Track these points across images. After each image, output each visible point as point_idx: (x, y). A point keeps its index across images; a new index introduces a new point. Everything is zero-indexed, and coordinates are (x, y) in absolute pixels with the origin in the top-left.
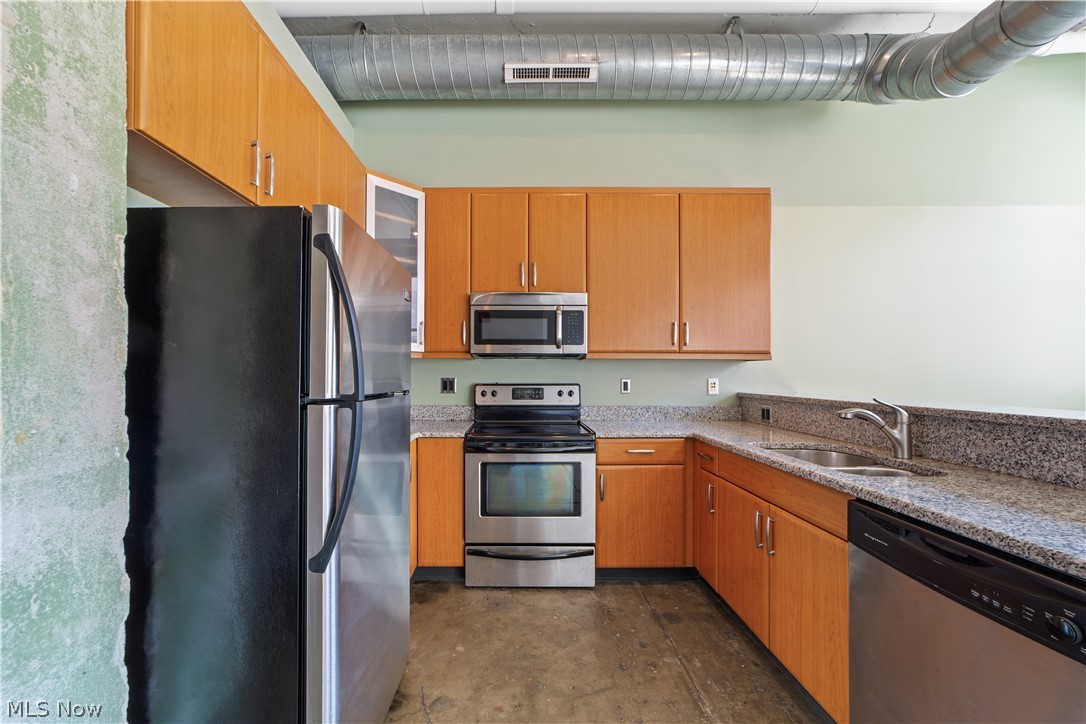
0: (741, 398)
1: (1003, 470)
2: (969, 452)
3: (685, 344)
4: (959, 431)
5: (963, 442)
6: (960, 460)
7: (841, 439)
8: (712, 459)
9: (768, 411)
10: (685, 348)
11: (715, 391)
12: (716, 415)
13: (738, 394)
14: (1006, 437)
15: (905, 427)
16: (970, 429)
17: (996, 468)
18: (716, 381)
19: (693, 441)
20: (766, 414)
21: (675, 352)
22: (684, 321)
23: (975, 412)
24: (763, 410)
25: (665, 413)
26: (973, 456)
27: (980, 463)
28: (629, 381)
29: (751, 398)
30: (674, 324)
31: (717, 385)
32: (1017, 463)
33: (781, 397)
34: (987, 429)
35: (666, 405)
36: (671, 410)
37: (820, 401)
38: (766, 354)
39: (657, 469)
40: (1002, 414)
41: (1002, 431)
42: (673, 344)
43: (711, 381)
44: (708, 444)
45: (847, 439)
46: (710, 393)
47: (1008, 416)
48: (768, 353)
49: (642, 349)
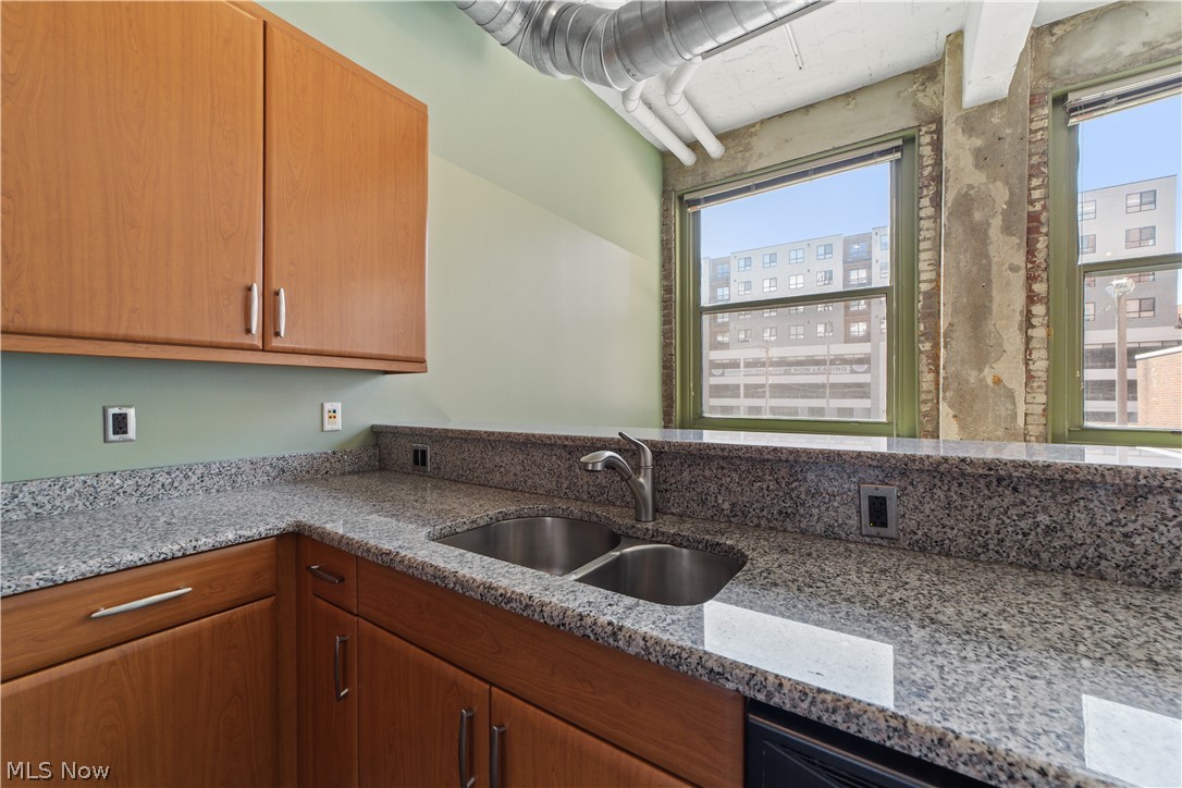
0: (377, 434)
1: (764, 523)
2: (720, 501)
3: (277, 334)
4: (707, 473)
5: (713, 488)
6: (710, 513)
7: (540, 491)
8: (342, 580)
9: (424, 453)
10: (275, 343)
11: (338, 424)
12: (338, 465)
13: (373, 427)
14: (767, 477)
15: (649, 471)
16: (723, 468)
17: (755, 521)
18: (338, 406)
19: (297, 542)
20: (420, 458)
21: (252, 349)
22: (274, 287)
23: (732, 446)
24: (416, 452)
25: (231, 477)
26: (726, 506)
27: (735, 516)
28: (131, 413)
29: (395, 432)
30: (249, 289)
31: (339, 414)
32: (780, 512)
33: (447, 430)
34: (743, 468)
35: (234, 458)
36: (246, 467)
37: (509, 435)
38: (418, 363)
39: (198, 634)
40: (767, 448)
41: (762, 471)
42: (248, 331)
43: (328, 406)
44: (330, 547)
45: (549, 492)
46: (327, 427)
47: (775, 449)
48: (423, 361)
49: (161, 334)
